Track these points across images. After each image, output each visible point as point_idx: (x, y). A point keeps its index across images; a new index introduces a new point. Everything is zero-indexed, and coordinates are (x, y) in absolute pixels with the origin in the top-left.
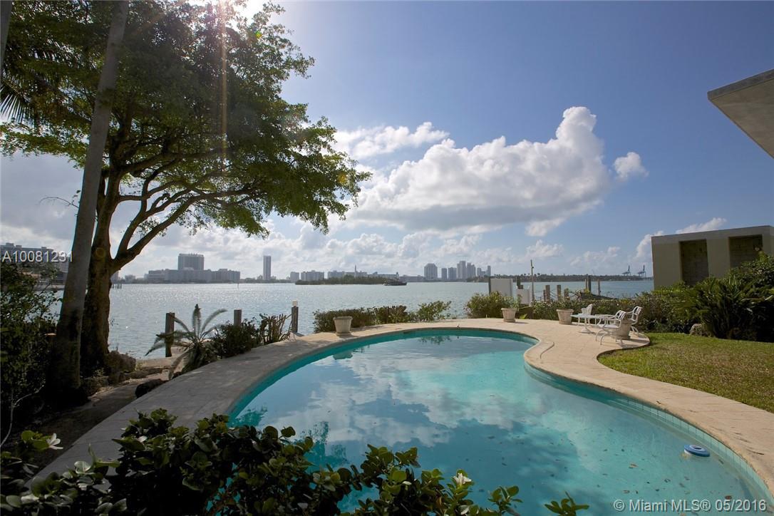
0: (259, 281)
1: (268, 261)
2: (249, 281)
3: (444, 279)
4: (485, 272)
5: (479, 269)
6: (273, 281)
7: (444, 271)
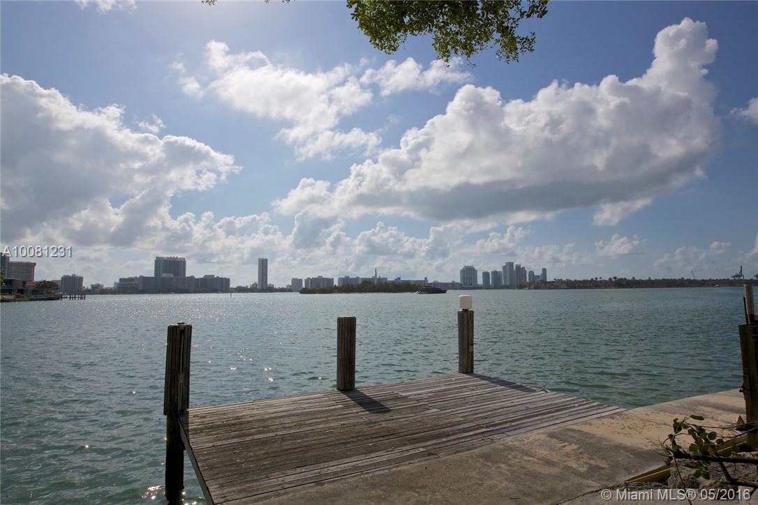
0: (253, 289)
1: (263, 265)
2: (241, 290)
3: (486, 286)
4: (538, 276)
5: (532, 273)
6: (271, 289)
7: (486, 275)
